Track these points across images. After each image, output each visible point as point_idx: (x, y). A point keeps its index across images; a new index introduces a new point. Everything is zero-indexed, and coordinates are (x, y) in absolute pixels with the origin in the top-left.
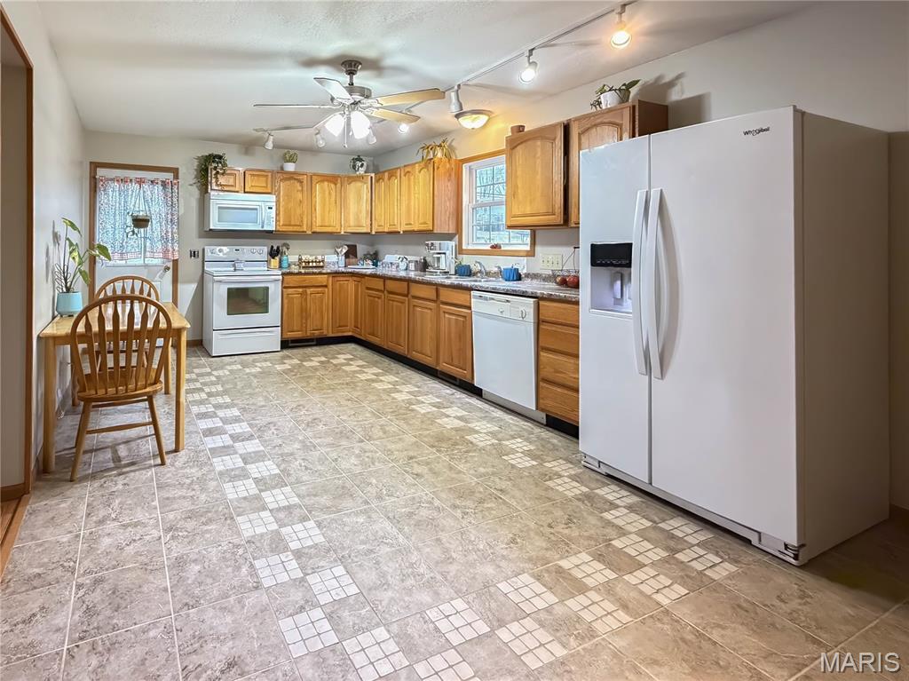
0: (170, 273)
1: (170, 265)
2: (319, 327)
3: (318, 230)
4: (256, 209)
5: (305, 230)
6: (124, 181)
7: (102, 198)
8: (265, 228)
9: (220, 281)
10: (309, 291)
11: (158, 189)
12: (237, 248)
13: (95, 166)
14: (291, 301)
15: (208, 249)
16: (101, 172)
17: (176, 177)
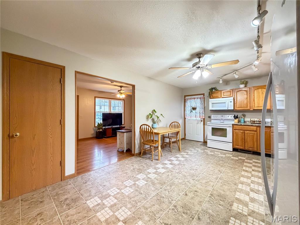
0: (202, 122)
1: (203, 120)
2: (252, 147)
3: (256, 108)
4: (225, 103)
5: (249, 109)
6: (194, 98)
7: (186, 104)
8: (229, 109)
9: (209, 125)
10: (246, 132)
11: (199, 100)
12: (222, 115)
13: (185, 96)
14: (237, 135)
15: (212, 116)
16: (187, 97)
17: (204, 96)
